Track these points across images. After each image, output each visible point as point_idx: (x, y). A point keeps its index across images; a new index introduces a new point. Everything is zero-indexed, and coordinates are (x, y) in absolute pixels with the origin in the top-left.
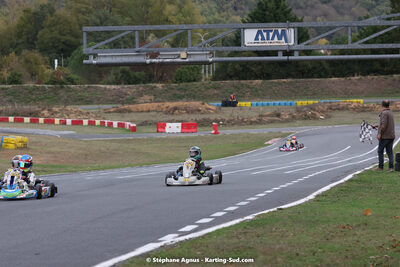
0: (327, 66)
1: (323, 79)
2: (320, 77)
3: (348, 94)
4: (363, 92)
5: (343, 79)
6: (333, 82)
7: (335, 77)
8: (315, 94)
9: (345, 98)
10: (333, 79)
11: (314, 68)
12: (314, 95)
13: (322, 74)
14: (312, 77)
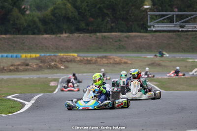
0: (40, 25)
1: (37, 36)
2: (34, 33)
3: (58, 49)
4: (71, 48)
5: (53, 36)
6: (46, 39)
7: (47, 34)
8: (31, 48)
9: (56, 52)
10: (46, 36)
11: (29, 26)
12: (30, 50)
13: (36, 31)
14: (27, 33)
